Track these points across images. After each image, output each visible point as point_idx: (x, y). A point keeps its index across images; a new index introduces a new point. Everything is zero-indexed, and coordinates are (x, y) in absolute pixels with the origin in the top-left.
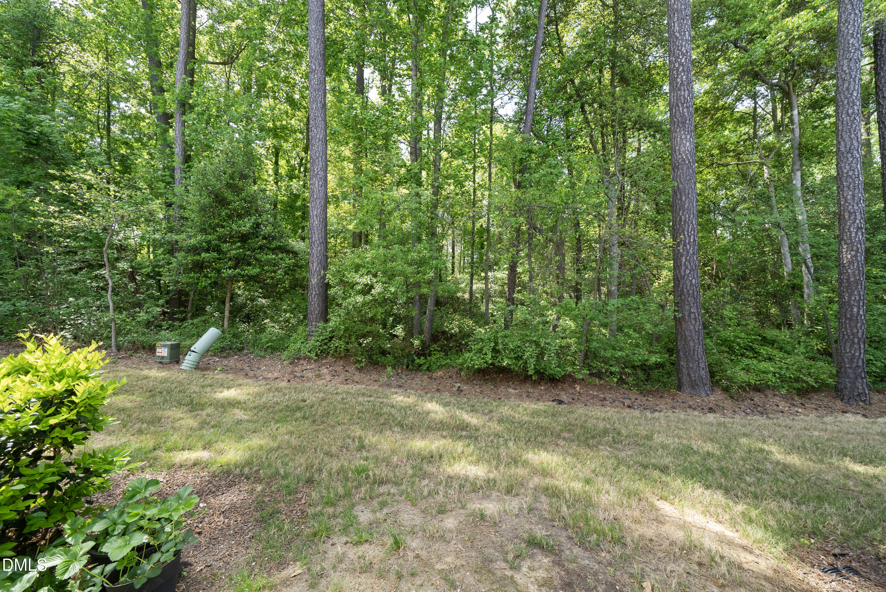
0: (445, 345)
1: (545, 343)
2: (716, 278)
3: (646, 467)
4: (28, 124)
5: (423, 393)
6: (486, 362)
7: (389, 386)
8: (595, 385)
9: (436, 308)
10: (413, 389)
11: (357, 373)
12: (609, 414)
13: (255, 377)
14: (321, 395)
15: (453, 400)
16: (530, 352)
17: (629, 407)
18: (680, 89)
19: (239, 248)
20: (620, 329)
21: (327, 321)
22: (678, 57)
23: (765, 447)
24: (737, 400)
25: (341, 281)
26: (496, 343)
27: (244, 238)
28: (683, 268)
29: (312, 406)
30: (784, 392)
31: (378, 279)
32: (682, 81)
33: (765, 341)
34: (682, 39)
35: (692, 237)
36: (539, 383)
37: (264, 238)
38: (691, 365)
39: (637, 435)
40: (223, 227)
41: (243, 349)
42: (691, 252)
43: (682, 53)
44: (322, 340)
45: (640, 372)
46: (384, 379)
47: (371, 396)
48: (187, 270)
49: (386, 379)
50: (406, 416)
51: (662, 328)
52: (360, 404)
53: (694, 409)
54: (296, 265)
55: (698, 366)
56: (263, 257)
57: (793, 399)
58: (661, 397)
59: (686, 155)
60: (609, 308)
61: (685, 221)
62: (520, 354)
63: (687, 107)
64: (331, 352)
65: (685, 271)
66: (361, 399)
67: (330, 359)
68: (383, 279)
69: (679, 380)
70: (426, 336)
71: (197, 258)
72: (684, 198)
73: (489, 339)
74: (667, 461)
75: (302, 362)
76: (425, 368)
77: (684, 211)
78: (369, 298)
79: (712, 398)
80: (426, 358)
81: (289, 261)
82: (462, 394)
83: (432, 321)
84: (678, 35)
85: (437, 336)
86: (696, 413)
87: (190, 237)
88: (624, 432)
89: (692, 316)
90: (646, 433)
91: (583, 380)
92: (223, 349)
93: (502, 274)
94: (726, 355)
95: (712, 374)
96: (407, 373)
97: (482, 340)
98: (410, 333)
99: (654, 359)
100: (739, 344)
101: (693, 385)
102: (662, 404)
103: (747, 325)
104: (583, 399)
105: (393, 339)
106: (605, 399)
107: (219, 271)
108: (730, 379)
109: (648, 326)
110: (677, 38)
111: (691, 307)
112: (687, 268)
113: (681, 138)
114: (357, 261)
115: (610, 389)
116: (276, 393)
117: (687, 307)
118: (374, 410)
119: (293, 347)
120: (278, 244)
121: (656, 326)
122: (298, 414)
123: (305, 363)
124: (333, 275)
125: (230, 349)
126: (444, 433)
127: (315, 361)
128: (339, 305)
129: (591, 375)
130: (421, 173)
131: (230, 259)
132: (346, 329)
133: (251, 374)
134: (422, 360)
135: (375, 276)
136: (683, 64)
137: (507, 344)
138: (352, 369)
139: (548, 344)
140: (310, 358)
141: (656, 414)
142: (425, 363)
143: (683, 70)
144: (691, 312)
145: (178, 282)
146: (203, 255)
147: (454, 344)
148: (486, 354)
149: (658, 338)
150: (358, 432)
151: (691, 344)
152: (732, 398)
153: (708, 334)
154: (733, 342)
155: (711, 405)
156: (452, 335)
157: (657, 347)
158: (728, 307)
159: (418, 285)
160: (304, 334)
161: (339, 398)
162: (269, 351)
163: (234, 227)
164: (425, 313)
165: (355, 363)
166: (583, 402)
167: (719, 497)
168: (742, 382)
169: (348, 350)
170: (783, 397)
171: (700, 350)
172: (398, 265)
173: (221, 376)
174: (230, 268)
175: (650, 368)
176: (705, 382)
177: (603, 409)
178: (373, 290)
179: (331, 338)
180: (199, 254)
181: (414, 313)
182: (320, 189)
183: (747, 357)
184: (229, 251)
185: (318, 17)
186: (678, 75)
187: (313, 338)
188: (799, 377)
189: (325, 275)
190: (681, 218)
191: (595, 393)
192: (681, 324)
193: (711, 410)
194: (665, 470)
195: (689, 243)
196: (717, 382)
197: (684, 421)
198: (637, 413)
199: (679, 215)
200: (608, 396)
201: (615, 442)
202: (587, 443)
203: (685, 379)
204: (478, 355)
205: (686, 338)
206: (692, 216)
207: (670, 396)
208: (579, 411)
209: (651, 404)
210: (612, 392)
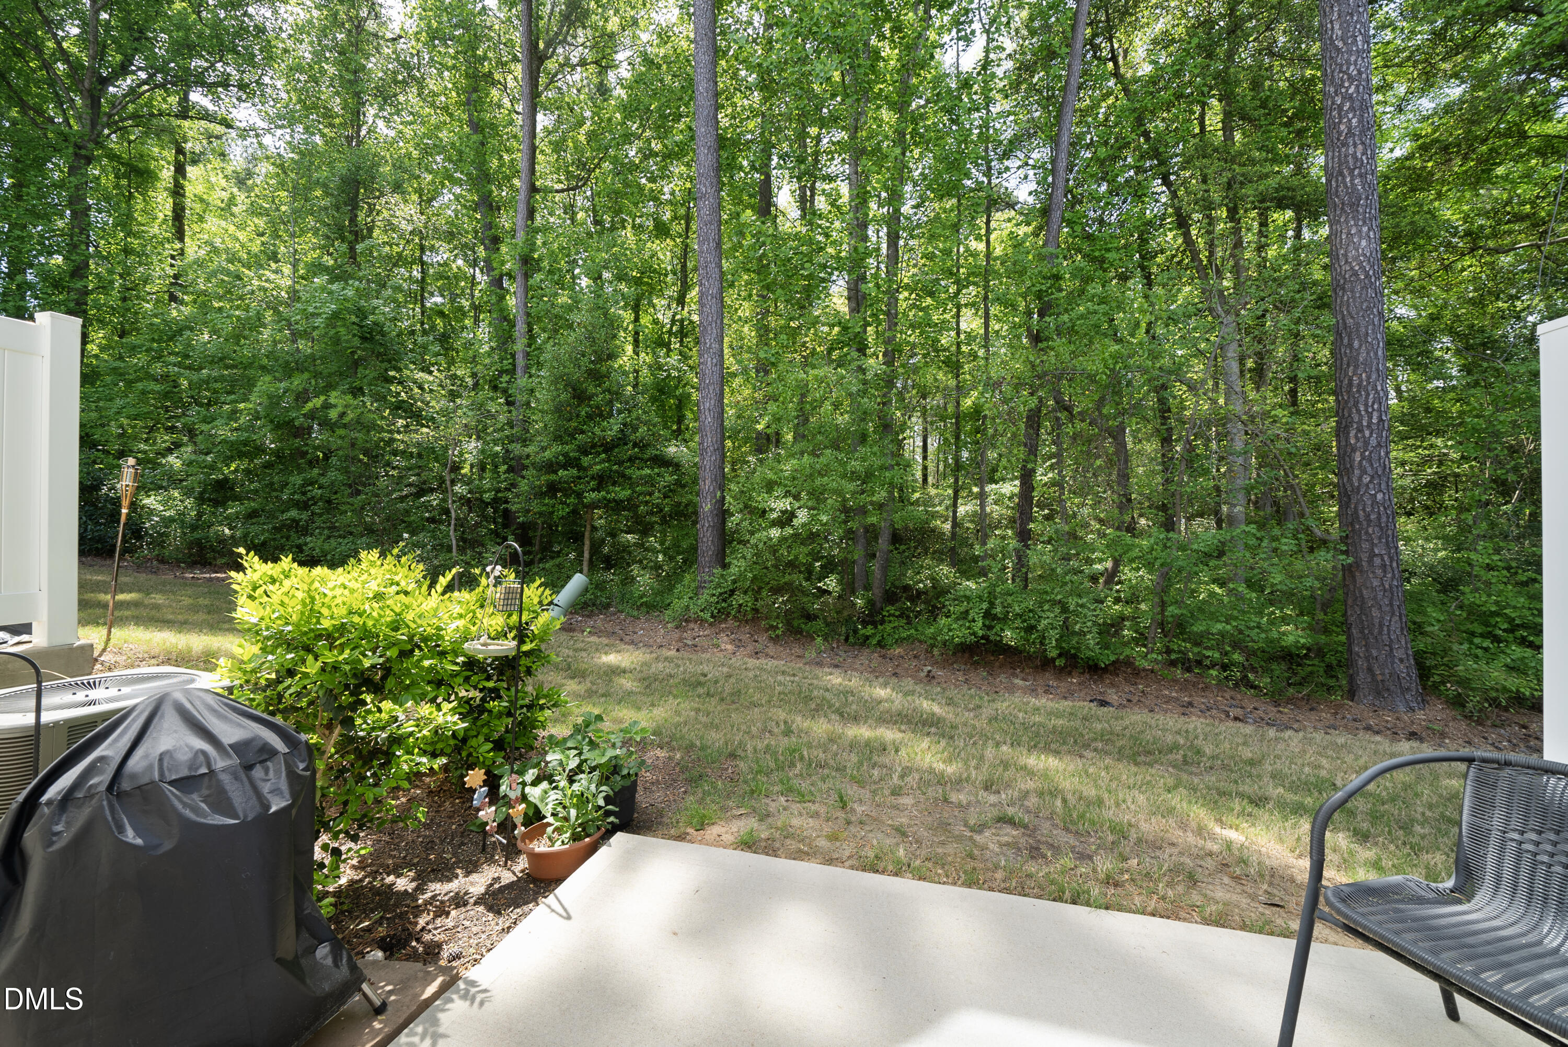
0: (908, 608)
1: (1078, 605)
3: (1225, 794)
4: (362, 313)
5: (871, 677)
6: (974, 634)
7: (820, 664)
8: (1175, 681)
9: (891, 548)
10: (856, 670)
11: (770, 645)
12: (1192, 726)
13: (632, 642)
14: (725, 669)
15: (918, 688)
16: (1049, 619)
17: (1236, 719)
18: (1345, 144)
19: (603, 461)
21: (725, 566)
22: (1342, 86)
24: (1479, 723)
25: (746, 507)
26: (992, 605)
27: (608, 447)
28: (1357, 472)
29: (716, 682)
31: (802, 502)
32: (1349, 128)
34: (1350, 52)
35: (1375, 415)
36: (1070, 673)
37: (635, 445)
38: (1374, 653)
40: (583, 432)
41: (608, 606)
42: (1373, 442)
43: (1350, 77)
44: (721, 594)
46: (811, 654)
47: (794, 675)
48: (542, 495)
49: (814, 655)
50: (846, 704)
52: (780, 684)
53: (1378, 733)
54: (678, 483)
55: (1392, 656)
56: (635, 473)
58: (1312, 709)
59: (1360, 264)
61: (1359, 385)
62: (1033, 622)
63: (1360, 175)
64: (733, 613)
65: (1360, 479)
66: (780, 678)
67: (731, 622)
68: (810, 504)
69: (1351, 679)
70: (876, 593)
71: (553, 477)
72: (1356, 344)
73: (980, 597)
74: (1273, 792)
75: (692, 625)
76: (874, 642)
77: (1356, 367)
78: (789, 531)
79: (1420, 715)
80: (876, 627)
81: (669, 478)
82: (935, 682)
83: (885, 569)
84: (1340, 44)
85: (894, 594)
86: (1378, 738)
87: (544, 449)
88: (1209, 751)
89: (1377, 561)
91: (1152, 671)
92: (585, 605)
93: (1010, 488)
95: (1424, 672)
96: (846, 648)
97: (968, 599)
98: (849, 588)
101: (1380, 691)
102: (1307, 719)
104: (1147, 702)
105: (822, 596)
106: (1190, 704)
107: (579, 495)
108: (1464, 682)
110: (1338, 50)
111: (1373, 545)
112: (1364, 472)
113: (1349, 233)
114: (771, 475)
115: (1203, 690)
116: (667, 664)
117: (1365, 545)
118: (800, 693)
119: (678, 605)
120: (655, 452)
122: (700, 690)
123: (696, 627)
124: (734, 498)
125: (594, 605)
126: (903, 727)
127: (711, 624)
128: (745, 543)
129: (1169, 662)
130: (865, 332)
131: (593, 478)
132: (755, 578)
133: (627, 638)
134: (869, 630)
135: (797, 497)
136: (1351, 98)
137: (1010, 606)
138: (763, 638)
139: (1082, 606)
140: (703, 621)
141: (1288, 734)
142: (874, 634)
143: (1352, 109)
144: (1373, 556)
145: (528, 511)
146: (560, 473)
147: (923, 606)
148: (974, 621)
150: (782, 715)
151: (1375, 613)
152: (1468, 717)
155: (1415, 728)
156: (920, 593)
159: (863, 511)
160: (693, 585)
161: (751, 674)
162: (644, 609)
163: (597, 430)
164: (874, 556)
165: (767, 630)
166: (1146, 707)
169: (756, 610)
171: (1395, 625)
172: (831, 482)
173: (593, 639)
174: (593, 490)
176: (1406, 685)
177: (1183, 718)
178: (795, 520)
179: (732, 592)
180: (556, 472)
181: (858, 554)
182: (714, 369)
184: (591, 466)
185: (708, 115)
186: (1340, 117)
187: (706, 591)
189: (723, 498)
190: (1351, 380)
191: (1174, 694)
192: (1354, 577)
193: (1412, 736)
194: (1258, 801)
195: (1369, 426)
196: (1435, 686)
197: (1339, 748)
198: (1248, 729)
199: (1346, 374)
200: (1198, 700)
201: (1185, 762)
202: (1134, 759)
203: (1362, 678)
204: (960, 623)
205: (1363, 602)
206: (1374, 376)
207: (1330, 708)
208: (1136, 717)
209: (1285, 718)
210: (1207, 693)
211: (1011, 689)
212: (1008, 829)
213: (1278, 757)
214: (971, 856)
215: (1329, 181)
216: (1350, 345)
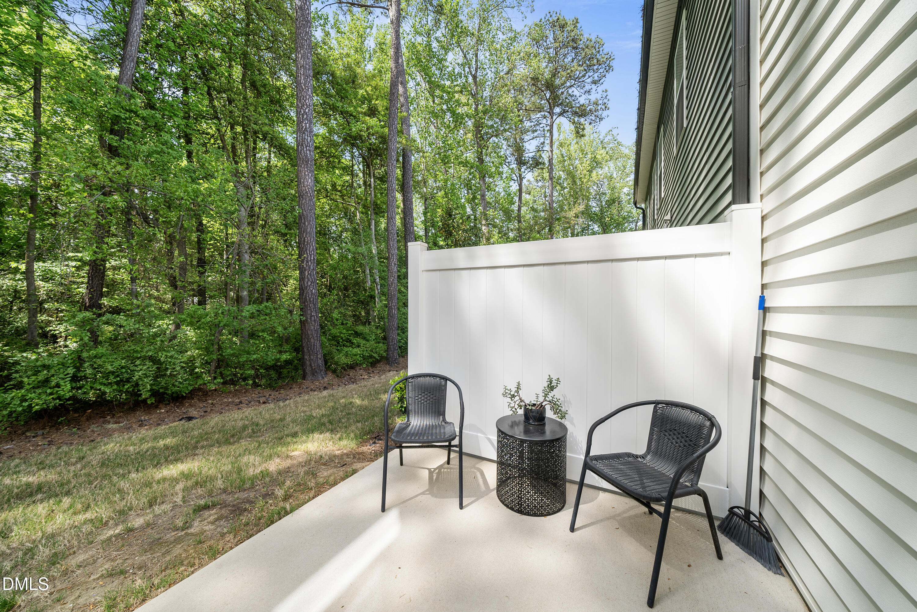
2: (330, 288)
3: (281, 438)
6: (60, 397)
8: (230, 392)
12: (247, 413)
16: (142, 371)
17: (264, 403)
20: (252, 335)
23: (353, 401)
24: (340, 378)
28: (306, 280)
30: (364, 366)
32: (306, 128)
33: (357, 334)
35: (312, 256)
36: (159, 407)
38: (312, 357)
39: (272, 421)
42: (312, 267)
43: (306, 105)
45: (272, 372)
51: (291, 329)
53: (314, 391)
55: (317, 358)
57: (369, 369)
58: (290, 388)
60: (244, 314)
61: (307, 242)
62: (126, 375)
65: (307, 283)
69: (304, 371)
74: (297, 429)
77: (306, 234)
79: (326, 379)
86: (316, 393)
88: (262, 422)
89: (313, 318)
90: (279, 417)
91: (215, 390)
94: (334, 347)
95: (326, 362)
99: (285, 357)
100: (342, 338)
101: (314, 373)
102: (291, 393)
103: (347, 324)
104: (217, 409)
106: (241, 402)
108: (336, 363)
109: (280, 329)
111: (311, 311)
112: (309, 280)
115: (245, 392)
117: (309, 312)
121: (285, 329)
129: (224, 383)
136: (306, 115)
137: (100, 366)
139: (171, 357)
141: (287, 402)
144: (311, 316)
149: (287, 340)
151: (312, 341)
152: (338, 376)
153: (324, 333)
154: (338, 337)
155: (324, 386)
157: (286, 347)
158: (336, 311)
166: (217, 412)
167: (328, 435)
168: (343, 364)
170: (365, 369)
171: (318, 345)
175: (281, 367)
176: (321, 368)
177: (240, 411)
183: (346, 346)
188: (372, 355)
190: (304, 239)
191: (230, 400)
192: (305, 326)
193: (325, 388)
194: (295, 435)
195: (310, 261)
196: (329, 367)
197: (307, 401)
198: (272, 406)
199: (303, 236)
200: (243, 399)
201: (254, 432)
202: (227, 442)
203: (308, 369)
204: (39, 391)
205: (308, 337)
206: (312, 239)
207: (297, 385)
208: (215, 420)
209: (283, 395)
210: (247, 394)
211: (108, 434)
212: (206, 513)
213: (290, 413)
214: (200, 542)
215: (298, 146)
216: (304, 223)
